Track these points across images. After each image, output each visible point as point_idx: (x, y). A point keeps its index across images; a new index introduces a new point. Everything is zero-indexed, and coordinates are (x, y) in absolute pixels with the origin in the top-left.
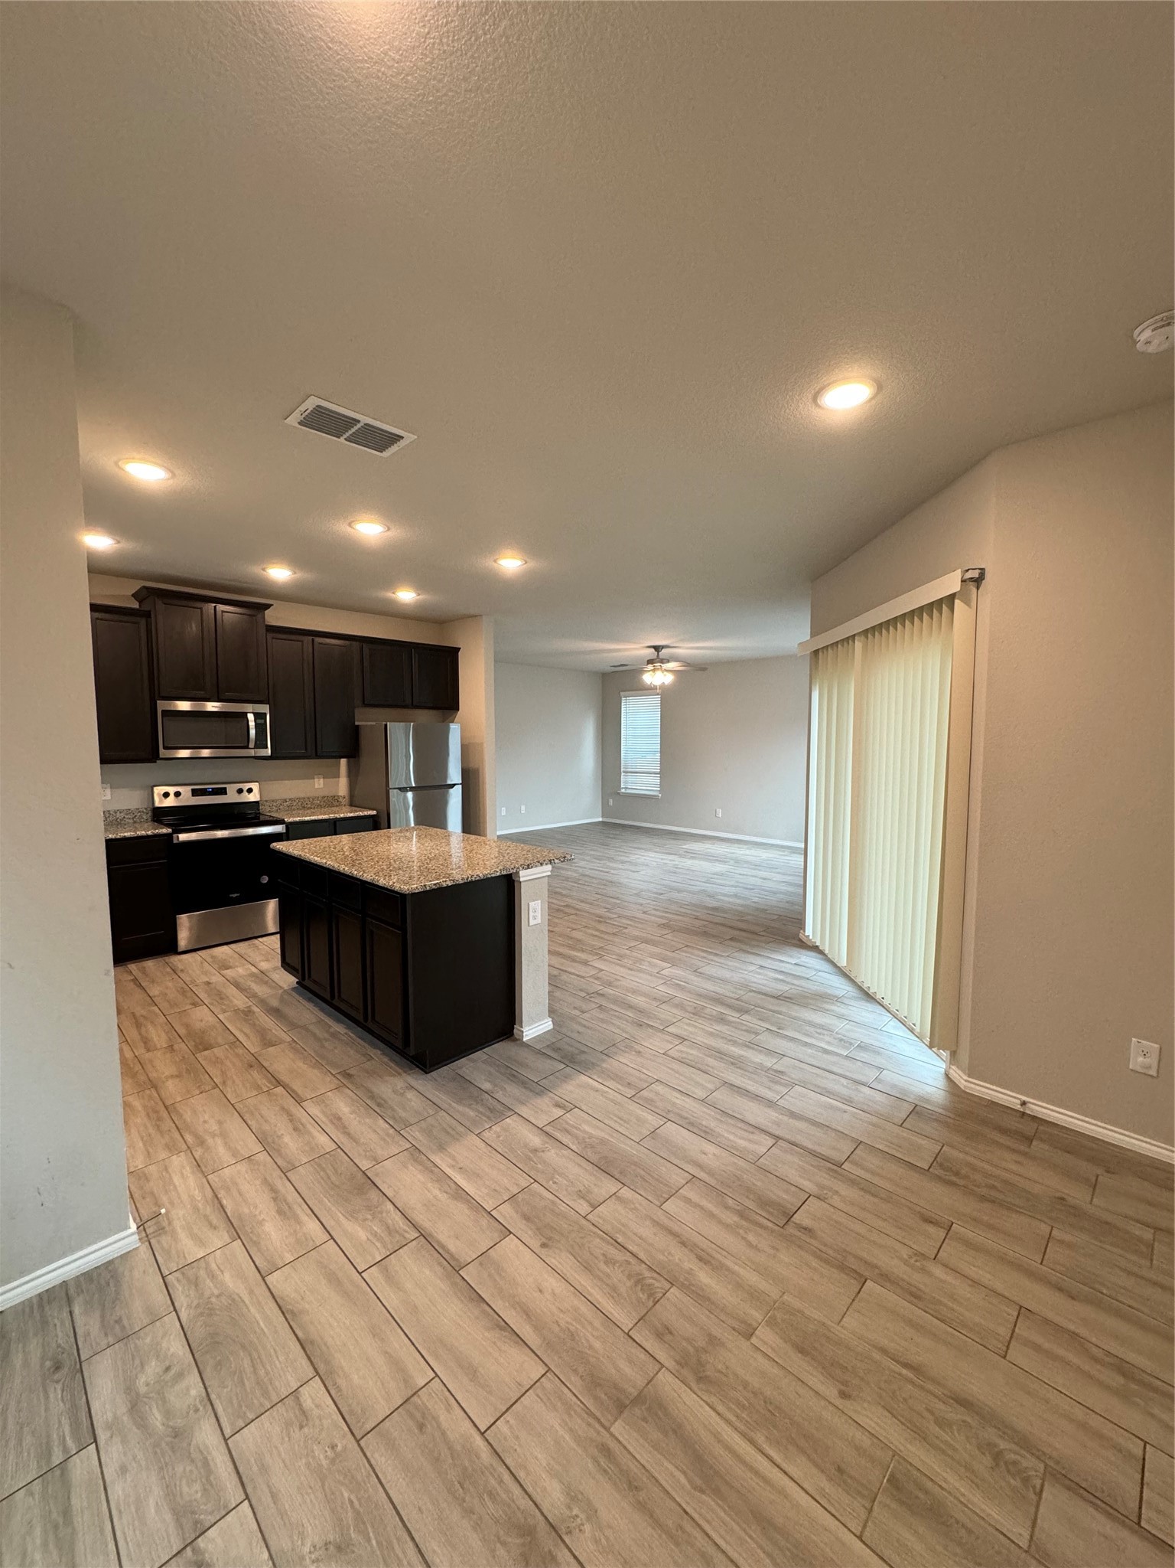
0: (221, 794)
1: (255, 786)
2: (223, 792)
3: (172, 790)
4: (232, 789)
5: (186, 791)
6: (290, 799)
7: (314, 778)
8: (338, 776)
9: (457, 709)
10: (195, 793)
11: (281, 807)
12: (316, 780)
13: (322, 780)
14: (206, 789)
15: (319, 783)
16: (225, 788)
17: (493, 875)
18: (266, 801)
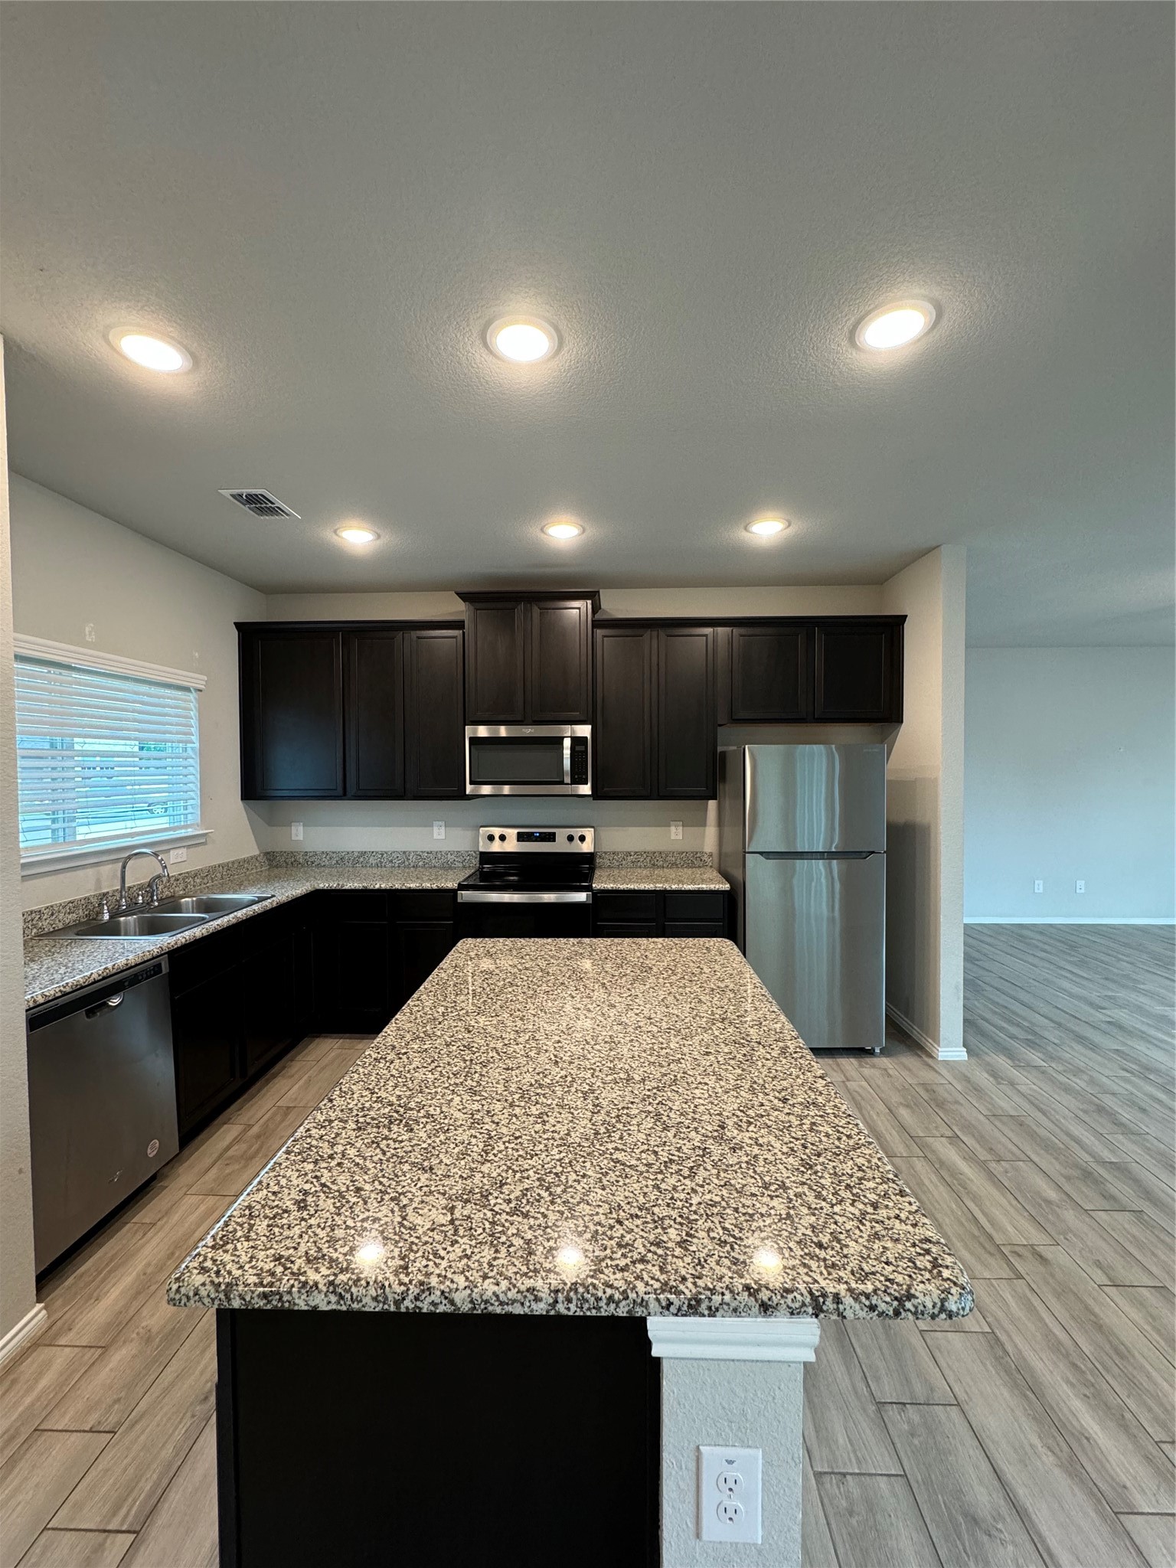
0: (549, 841)
1: (589, 833)
2: (551, 837)
3: (497, 832)
4: (561, 834)
5: (512, 833)
6: (636, 853)
7: (670, 826)
8: (704, 824)
9: (899, 720)
10: (521, 837)
11: (624, 862)
12: (673, 829)
13: (680, 829)
14: (533, 833)
15: (676, 834)
16: (555, 833)
17: (517, 1310)
18: (605, 853)
